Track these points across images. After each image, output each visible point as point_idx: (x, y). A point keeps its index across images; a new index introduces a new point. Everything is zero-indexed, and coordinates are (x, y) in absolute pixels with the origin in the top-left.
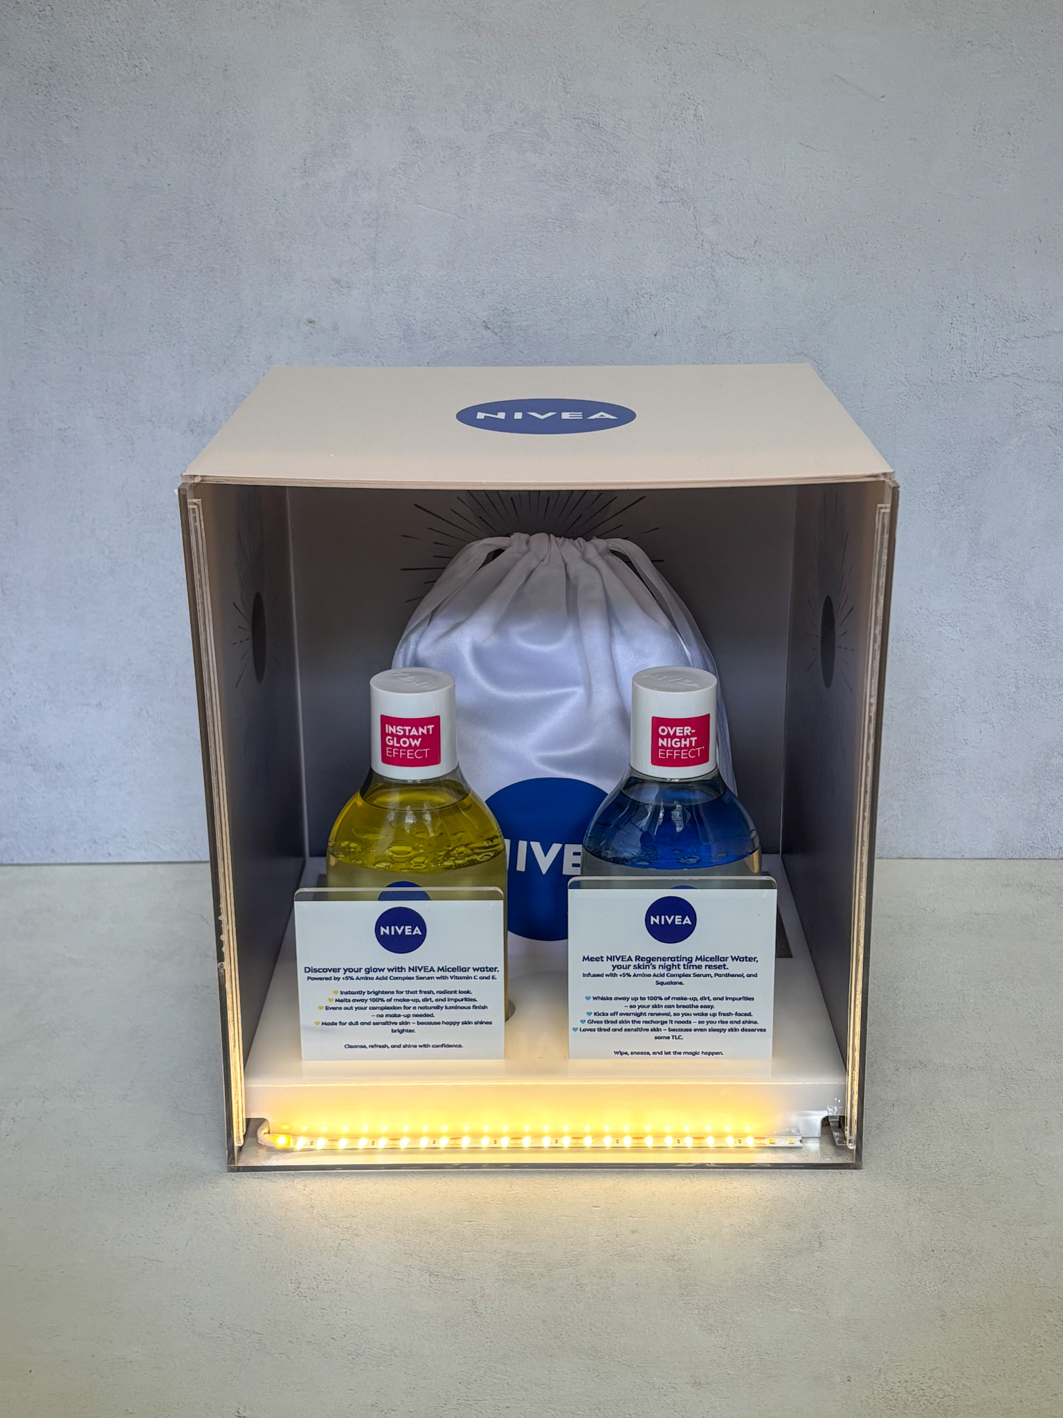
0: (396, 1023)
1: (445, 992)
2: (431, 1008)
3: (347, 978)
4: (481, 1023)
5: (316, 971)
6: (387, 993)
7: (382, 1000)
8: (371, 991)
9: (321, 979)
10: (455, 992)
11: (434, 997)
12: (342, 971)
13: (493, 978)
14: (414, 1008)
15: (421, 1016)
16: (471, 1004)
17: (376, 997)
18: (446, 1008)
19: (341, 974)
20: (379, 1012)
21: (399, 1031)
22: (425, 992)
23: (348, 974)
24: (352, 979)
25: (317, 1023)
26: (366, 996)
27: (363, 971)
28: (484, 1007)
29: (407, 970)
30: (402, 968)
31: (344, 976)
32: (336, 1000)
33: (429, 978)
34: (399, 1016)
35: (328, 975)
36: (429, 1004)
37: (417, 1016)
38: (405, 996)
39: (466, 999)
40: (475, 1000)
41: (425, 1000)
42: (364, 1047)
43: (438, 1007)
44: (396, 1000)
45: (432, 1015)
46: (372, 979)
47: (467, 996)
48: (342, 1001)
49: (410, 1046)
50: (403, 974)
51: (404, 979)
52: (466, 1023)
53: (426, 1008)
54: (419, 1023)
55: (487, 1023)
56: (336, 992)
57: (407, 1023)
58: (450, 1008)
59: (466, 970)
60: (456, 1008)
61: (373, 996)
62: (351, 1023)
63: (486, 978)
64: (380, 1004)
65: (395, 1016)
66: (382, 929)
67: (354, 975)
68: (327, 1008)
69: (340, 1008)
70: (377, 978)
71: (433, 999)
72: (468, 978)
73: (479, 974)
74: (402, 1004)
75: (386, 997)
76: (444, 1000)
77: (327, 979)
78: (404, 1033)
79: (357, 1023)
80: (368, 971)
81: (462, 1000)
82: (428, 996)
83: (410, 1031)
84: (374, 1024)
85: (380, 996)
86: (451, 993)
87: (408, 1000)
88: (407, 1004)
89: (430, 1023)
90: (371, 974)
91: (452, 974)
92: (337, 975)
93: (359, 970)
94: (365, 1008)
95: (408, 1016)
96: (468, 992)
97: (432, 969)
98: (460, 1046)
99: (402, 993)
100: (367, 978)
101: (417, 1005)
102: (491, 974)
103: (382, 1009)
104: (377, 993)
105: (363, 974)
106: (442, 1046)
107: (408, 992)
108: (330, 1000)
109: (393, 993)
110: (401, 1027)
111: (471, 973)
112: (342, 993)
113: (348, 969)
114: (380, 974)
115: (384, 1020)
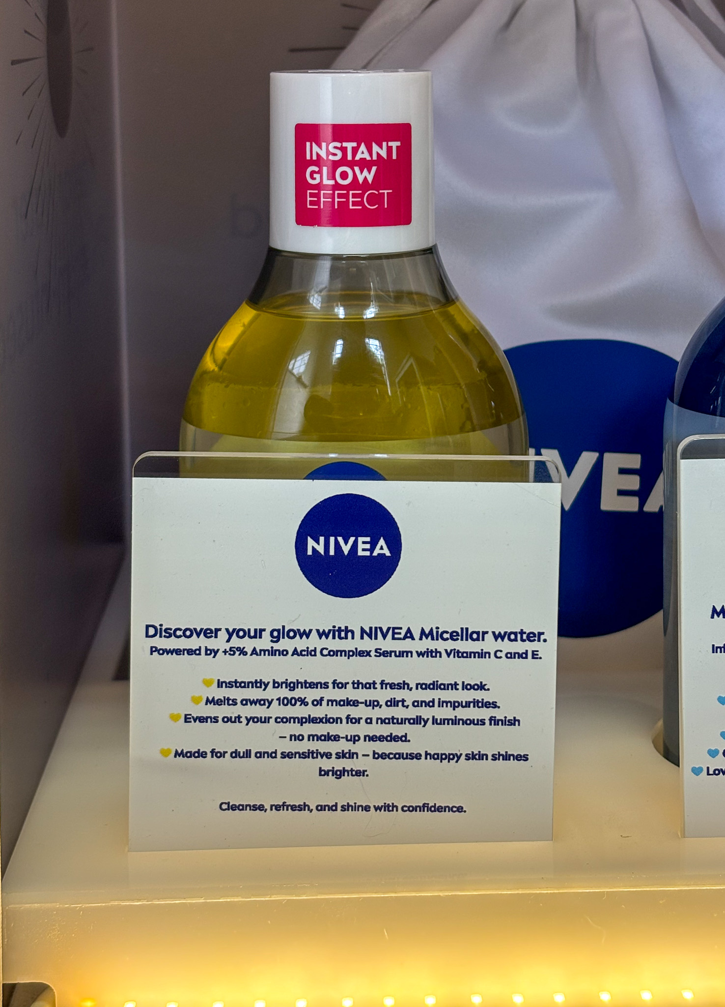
0: (328, 755)
1: (435, 686)
2: (402, 722)
3: (232, 651)
4: (507, 757)
5: (170, 633)
6: (313, 685)
7: (303, 702)
8: (280, 680)
9: (178, 652)
10: (454, 686)
11: (409, 696)
12: (223, 635)
13: (535, 655)
14: (369, 721)
15: (381, 738)
16: (485, 714)
17: (290, 695)
18: (435, 721)
19: (220, 643)
20: (295, 729)
21: (334, 773)
22: (392, 686)
23: (235, 642)
24: (242, 652)
25: (165, 753)
26: (271, 693)
27: (266, 635)
28: (514, 722)
29: (358, 634)
30: (347, 630)
31: (227, 646)
32: (208, 701)
33: (401, 654)
34: (336, 738)
35: (194, 643)
36: (399, 712)
37: (373, 738)
38: (350, 693)
39: (476, 703)
40: (494, 705)
41: (393, 703)
42: (261, 808)
43: (418, 720)
44: (331, 702)
45: (404, 738)
46: (284, 653)
47: (479, 695)
48: (218, 702)
49: (355, 808)
50: (348, 645)
51: (349, 654)
52: (474, 757)
53: (392, 720)
54: (377, 756)
55: (518, 758)
56: (207, 683)
57: (352, 755)
58: (443, 722)
59: (480, 636)
60: (455, 722)
61: (284, 692)
62: (235, 754)
63: (520, 656)
64: (299, 711)
65: (328, 738)
66: (311, 543)
67: (248, 644)
68: (187, 719)
69: (215, 720)
70: (295, 652)
71: (408, 702)
72: (482, 655)
73: (507, 646)
74: (342, 712)
75: (311, 695)
76: (430, 704)
77: (190, 652)
78: (345, 778)
79: (248, 754)
80: (278, 635)
81: (468, 705)
82: (398, 694)
83: (359, 773)
84: (284, 755)
85: (299, 693)
86: (445, 687)
87: (355, 703)
88: (354, 712)
89: (399, 756)
90: (285, 644)
91: (450, 645)
92: (212, 643)
93: (259, 633)
94: (267, 720)
95: (355, 739)
96: (481, 687)
97: (409, 635)
98: (460, 809)
99: (344, 686)
100: (273, 652)
101: (375, 713)
102: (529, 646)
103: (301, 721)
104: (292, 686)
105: (265, 642)
106: (425, 807)
107: (357, 685)
108: (196, 700)
109: (325, 685)
110: (339, 764)
111: (489, 644)
112: (220, 684)
113: (236, 632)
114: (300, 644)
115: (304, 746)
